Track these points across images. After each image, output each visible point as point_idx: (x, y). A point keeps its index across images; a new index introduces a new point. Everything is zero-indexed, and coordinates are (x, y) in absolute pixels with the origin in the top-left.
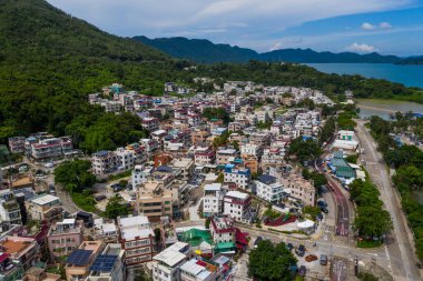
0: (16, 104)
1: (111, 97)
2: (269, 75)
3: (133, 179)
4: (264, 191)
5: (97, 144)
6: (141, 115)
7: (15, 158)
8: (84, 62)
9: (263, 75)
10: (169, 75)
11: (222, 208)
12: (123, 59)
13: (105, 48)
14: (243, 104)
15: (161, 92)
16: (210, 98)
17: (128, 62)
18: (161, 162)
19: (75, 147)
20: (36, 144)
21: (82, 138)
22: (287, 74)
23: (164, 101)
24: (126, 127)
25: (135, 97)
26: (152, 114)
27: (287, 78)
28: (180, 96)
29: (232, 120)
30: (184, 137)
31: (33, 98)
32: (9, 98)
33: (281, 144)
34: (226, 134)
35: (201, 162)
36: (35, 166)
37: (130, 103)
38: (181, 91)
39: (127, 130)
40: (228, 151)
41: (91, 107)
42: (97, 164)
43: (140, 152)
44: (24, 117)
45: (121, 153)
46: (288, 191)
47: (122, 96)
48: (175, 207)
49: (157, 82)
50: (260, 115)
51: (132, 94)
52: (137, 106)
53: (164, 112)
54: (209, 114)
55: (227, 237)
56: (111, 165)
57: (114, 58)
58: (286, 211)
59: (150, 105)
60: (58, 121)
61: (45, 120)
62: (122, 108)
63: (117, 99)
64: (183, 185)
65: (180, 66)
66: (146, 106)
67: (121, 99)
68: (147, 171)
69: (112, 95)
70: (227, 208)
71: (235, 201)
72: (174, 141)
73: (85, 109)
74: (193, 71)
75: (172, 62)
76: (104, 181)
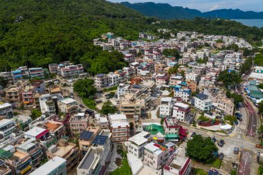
0: (53, 44)
1: (106, 41)
2: (209, 27)
3: (118, 92)
4: (200, 104)
5: (98, 70)
6: (124, 53)
7: (52, 76)
8: (91, 19)
9: (204, 27)
10: (142, 27)
11: (171, 113)
12: (114, 17)
13: (104, 10)
14: (189, 46)
15: (137, 38)
16: (168, 43)
17: (117, 18)
18: (135, 82)
19: (85, 71)
20: (64, 68)
21: (89, 66)
22: (220, 27)
23: (139, 44)
24: (114, 60)
25: (121, 41)
26: (131, 52)
27: (220, 30)
28: (149, 41)
29: (181, 57)
30: (150, 67)
31: (62, 41)
32: (49, 41)
34: (177, 66)
35: (160, 83)
36: (63, 81)
37: (118, 45)
38: (149, 38)
39: (115, 62)
40: (178, 77)
41: (94, 47)
42: (97, 82)
43: (123, 75)
44: (57, 52)
45: (112, 75)
46: (215, 105)
47: (113, 41)
48: (142, 110)
49: (134, 32)
50: (200, 54)
51: (119, 39)
52: (122, 47)
53: (138, 51)
54: (167, 53)
55: (173, 130)
56: (105, 82)
57: (109, 16)
58: (213, 117)
59: (130, 46)
60: (76, 55)
61: (68, 54)
62: (113, 48)
63: (110, 42)
64: (148, 97)
65: (149, 21)
66: (127, 47)
67: (112, 43)
68: (127, 87)
69: (107, 39)
70: (175, 113)
71: (180, 109)
72: (143, 69)
73: (91, 48)
74: (158, 24)
75: (144, 19)
76: (101, 92)
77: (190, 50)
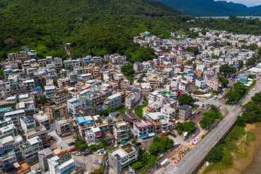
0: (106, 41)
1: (143, 39)
2: (241, 27)
3: (147, 74)
4: (198, 83)
5: (136, 60)
6: (155, 49)
7: (106, 63)
8: (133, 19)
9: (236, 26)
10: (175, 27)
11: (178, 86)
12: (153, 15)
13: (144, 10)
14: (210, 45)
15: (169, 37)
16: (193, 41)
17: (155, 17)
18: (160, 67)
19: (128, 60)
20: (114, 58)
21: (130, 57)
22: (252, 26)
23: (169, 42)
24: (148, 53)
25: (155, 39)
26: (161, 48)
28: (178, 39)
29: (200, 53)
30: (173, 60)
31: (112, 39)
32: (103, 39)
33: (218, 66)
34: (193, 60)
35: (177, 70)
36: (113, 66)
37: (152, 42)
38: (179, 37)
39: (149, 55)
40: (190, 67)
41: (134, 44)
42: (135, 67)
43: (152, 64)
44: (109, 47)
45: (145, 63)
47: (149, 38)
48: (161, 84)
49: (168, 31)
51: (153, 37)
52: (155, 44)
53: (167, 47)
54: (189, 50)
55: (175, 93)
56: (140, 68)
57: (147, 15)
58: (204, 91)
59: (161, 44)
60: (121, 49)
61: (117, 49)
62: (148, 45)
63: (146, 39)
64: (165, 77)
65: (184, 20)
66: (159, 44)
67: (148, 40)
68: (153, 71)
69: (144, 37)
70: (180, 86)
71: (183, 84)
72: (167, 60)
73: (132, 44)
74: (192, 23)
75: (180, 17)
76: (137, 74)
77: (209, 48)
